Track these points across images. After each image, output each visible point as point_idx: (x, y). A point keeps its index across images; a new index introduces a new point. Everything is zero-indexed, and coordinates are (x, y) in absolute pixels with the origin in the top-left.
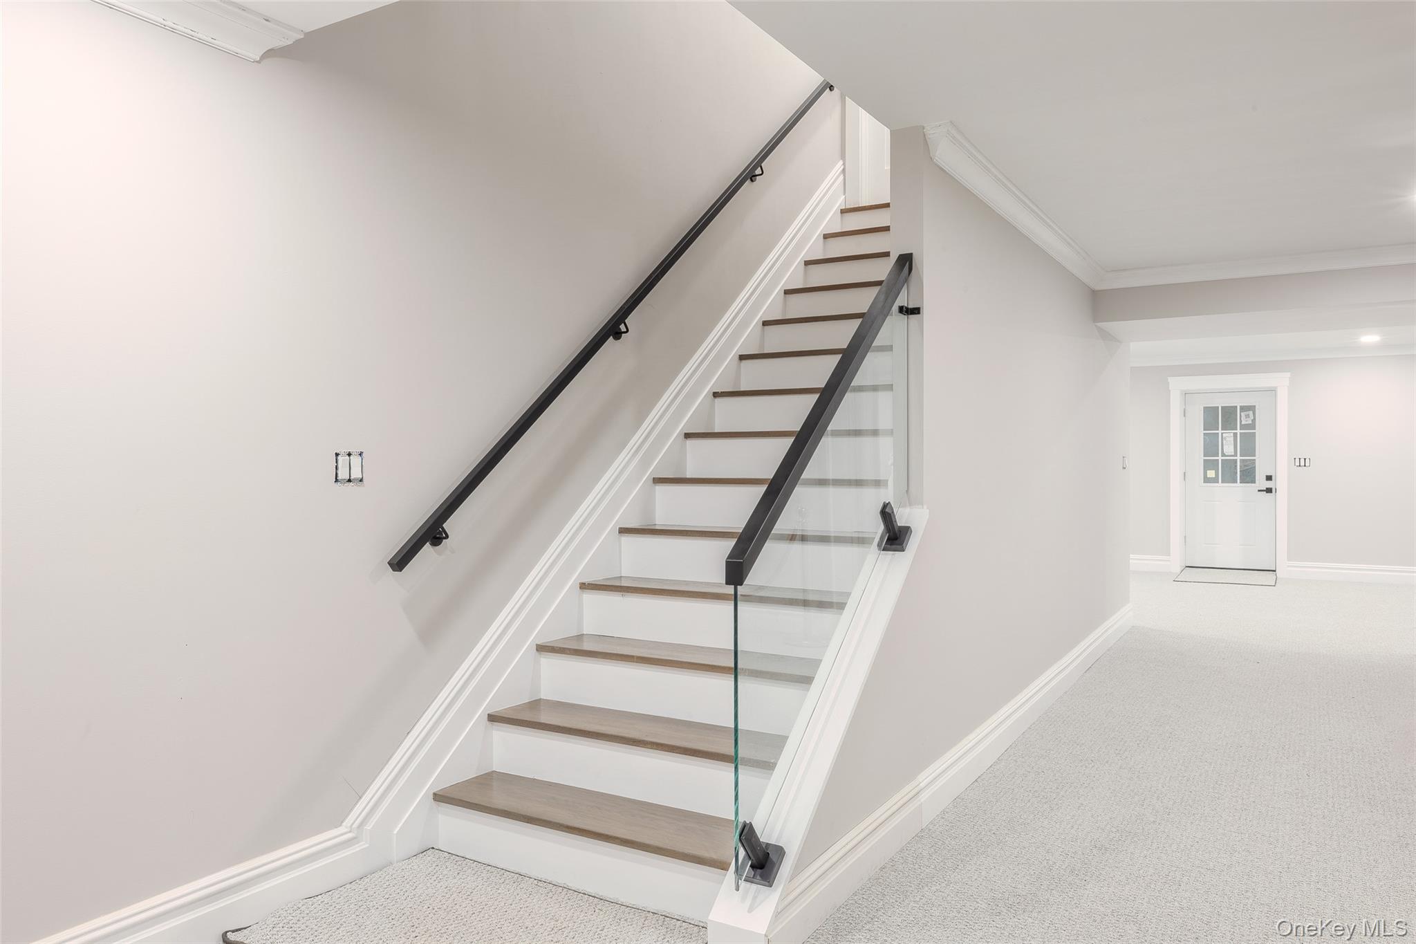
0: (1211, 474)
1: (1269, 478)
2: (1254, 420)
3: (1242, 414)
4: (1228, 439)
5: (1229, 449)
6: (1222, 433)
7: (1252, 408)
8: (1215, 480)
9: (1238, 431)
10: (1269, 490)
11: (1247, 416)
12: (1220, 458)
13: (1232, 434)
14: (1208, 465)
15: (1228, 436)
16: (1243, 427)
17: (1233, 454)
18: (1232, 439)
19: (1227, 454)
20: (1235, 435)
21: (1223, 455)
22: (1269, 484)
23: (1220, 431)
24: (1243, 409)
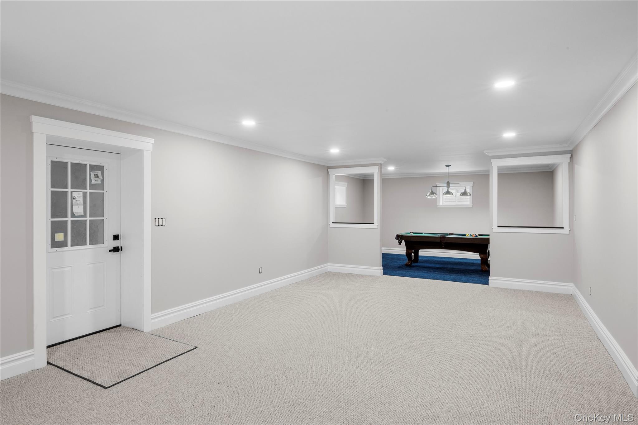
0: (59, 237)
1: (116, 237)
2: (103, 181)
3: (91, 172)
4: (77, 198)
5: (78, 209)
6: (72, 192)
7: (101, 168)
8: (63, 244)
9: (88, 191)
10: (116, 249)
11: (96, 176)
12: (69, 219)
13: (81, 194)
14: (56, 227)
15: (78, 195)
16: (92, 186)
17: (83, 214)
18: (82, 198)
19: (76, 215)
20: (85, 195)
21: (73, 215)
22: (116, 244)
23: (69, 190)
24: (93, 167)
